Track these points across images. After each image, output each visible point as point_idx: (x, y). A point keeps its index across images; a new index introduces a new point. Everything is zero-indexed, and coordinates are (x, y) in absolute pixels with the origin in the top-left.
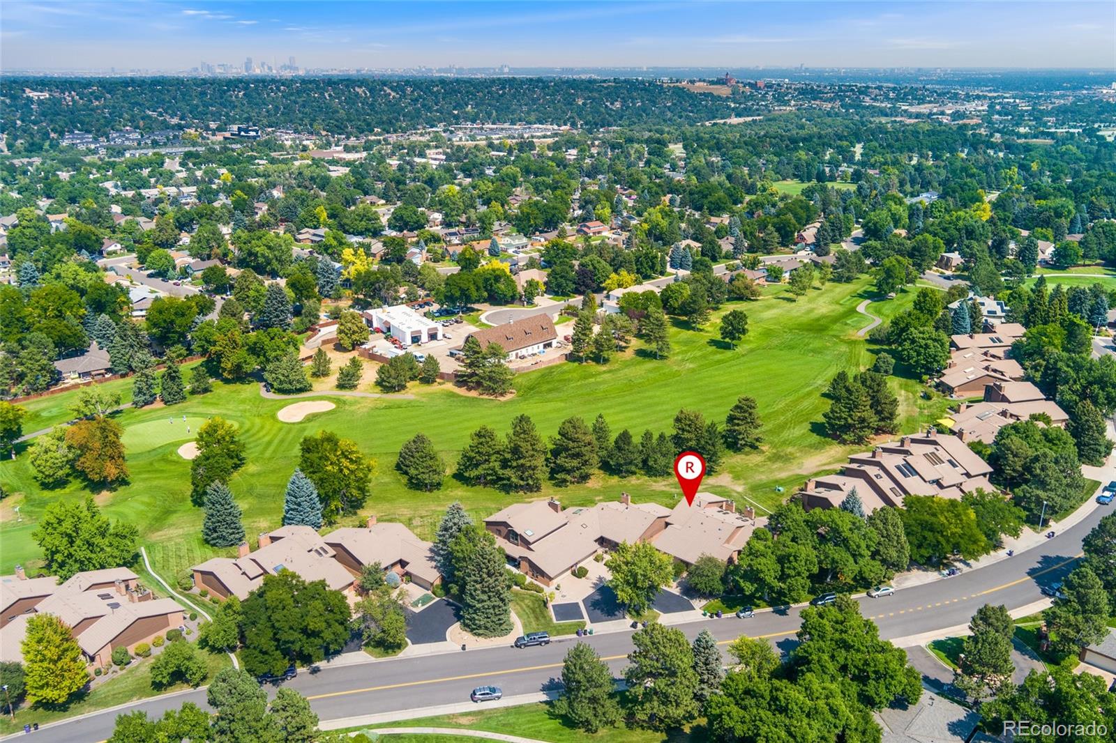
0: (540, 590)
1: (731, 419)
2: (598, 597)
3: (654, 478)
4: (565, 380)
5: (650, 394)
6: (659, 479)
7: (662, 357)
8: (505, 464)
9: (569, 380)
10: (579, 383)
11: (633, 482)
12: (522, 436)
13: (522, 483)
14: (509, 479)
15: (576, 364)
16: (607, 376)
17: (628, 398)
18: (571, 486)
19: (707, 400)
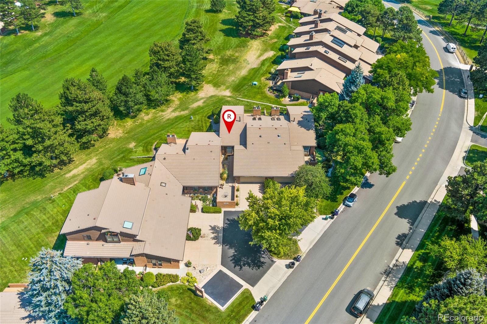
0: (175, 278)
1: (184, 42)
2: (231, 252)
3: (159, 108)
4: (13, 51)
5: (93, 42)
6: (163, 107)
7: (78, 14)
8: (28, 151)
9: (17, 50)
10: (28, 51)
11: (146, 118)
12: (36, 117)
13: (55, 162)
14: (40, 164)
15: (12, 36)
16: (47, 38)
17: (78, 51)
18: (97, 144)
19: (139, 35)
